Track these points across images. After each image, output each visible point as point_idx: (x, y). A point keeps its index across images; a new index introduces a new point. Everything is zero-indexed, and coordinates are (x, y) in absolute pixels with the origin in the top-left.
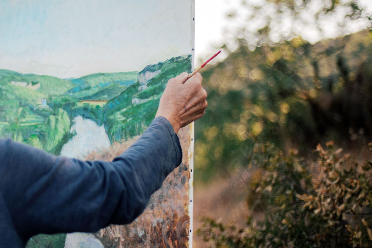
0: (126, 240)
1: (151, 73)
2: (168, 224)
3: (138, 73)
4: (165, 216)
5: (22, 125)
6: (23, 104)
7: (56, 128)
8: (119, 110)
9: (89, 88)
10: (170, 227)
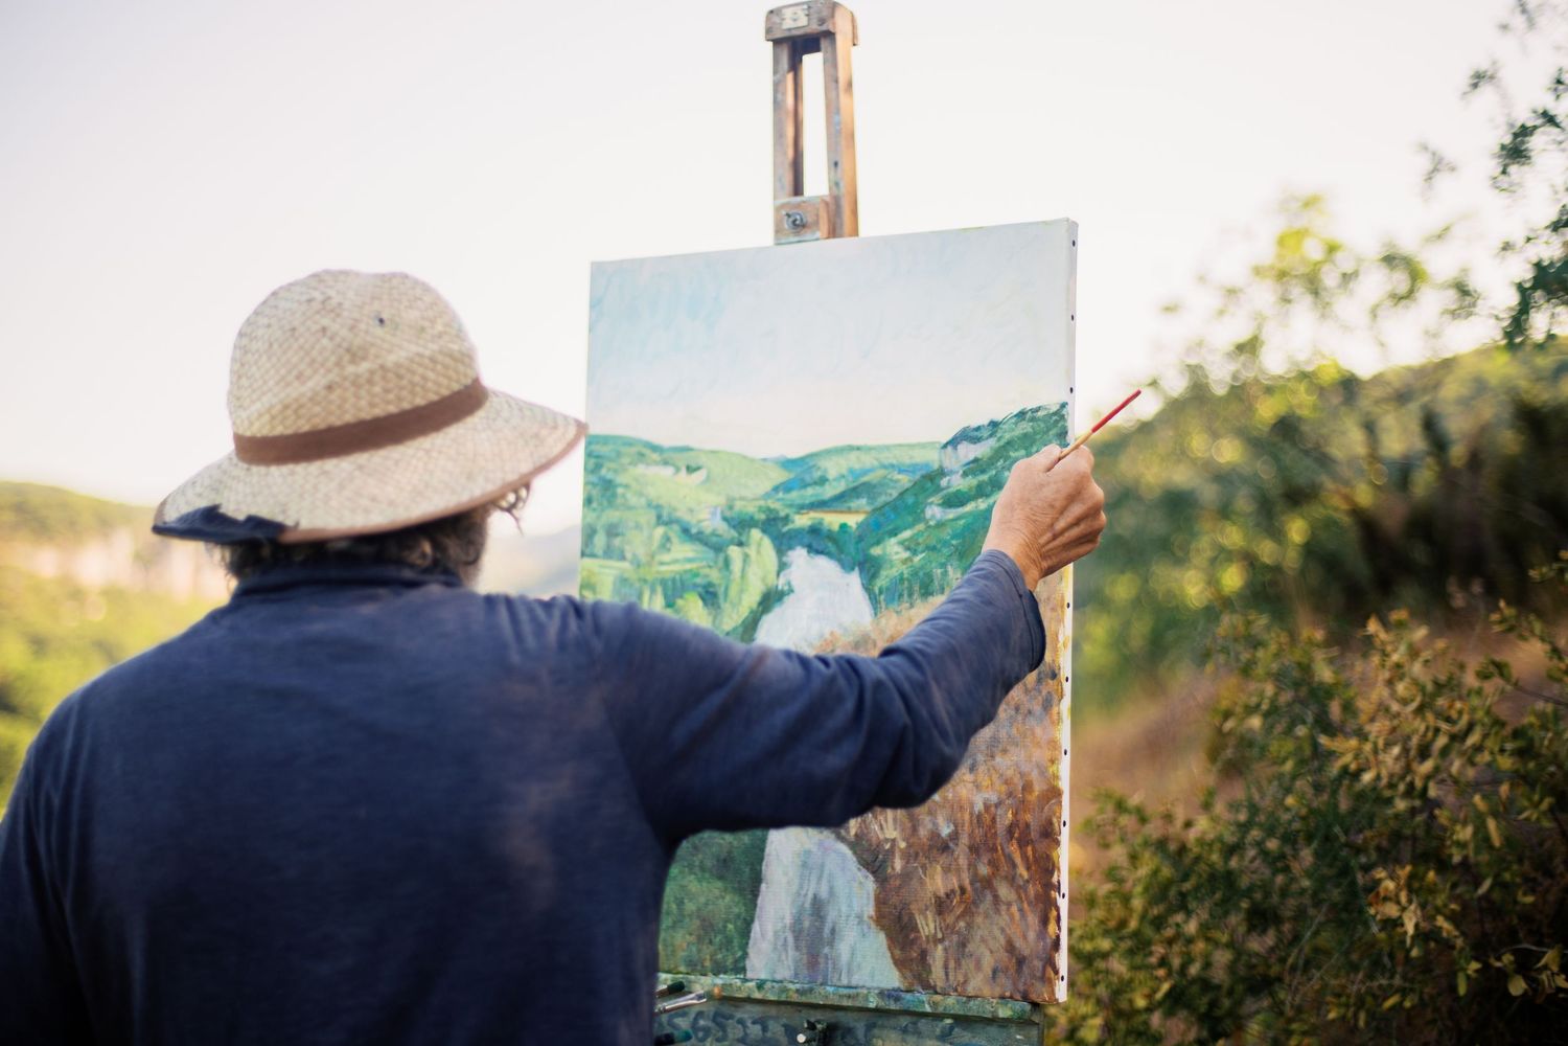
0: (909, 846)
1: (972, 446)
2: (1011, 806)
3: (941, 446)
4: (1004, 788)
5: (663, 568)
6: (665, 518)
7: (743, 577)
8: (894, 533)
9: (823, 481)
10: (1015, 814)
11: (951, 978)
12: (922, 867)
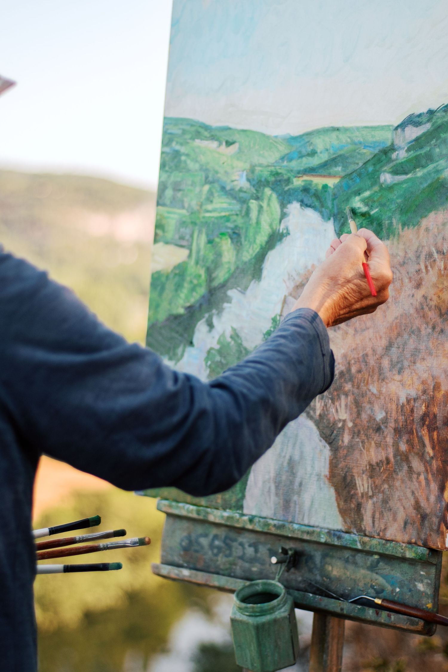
0: (355, 425)
1: (415, 129)
2: (424, 401)
3: (394, 128)
4: (421, 387)
5: (208, 215)
6: (210, 179)
7: (258, 223)
8: (358, 193)
9: (313, 153)
10: (427, 407)
11: (376, 525)
12: (362, 442)
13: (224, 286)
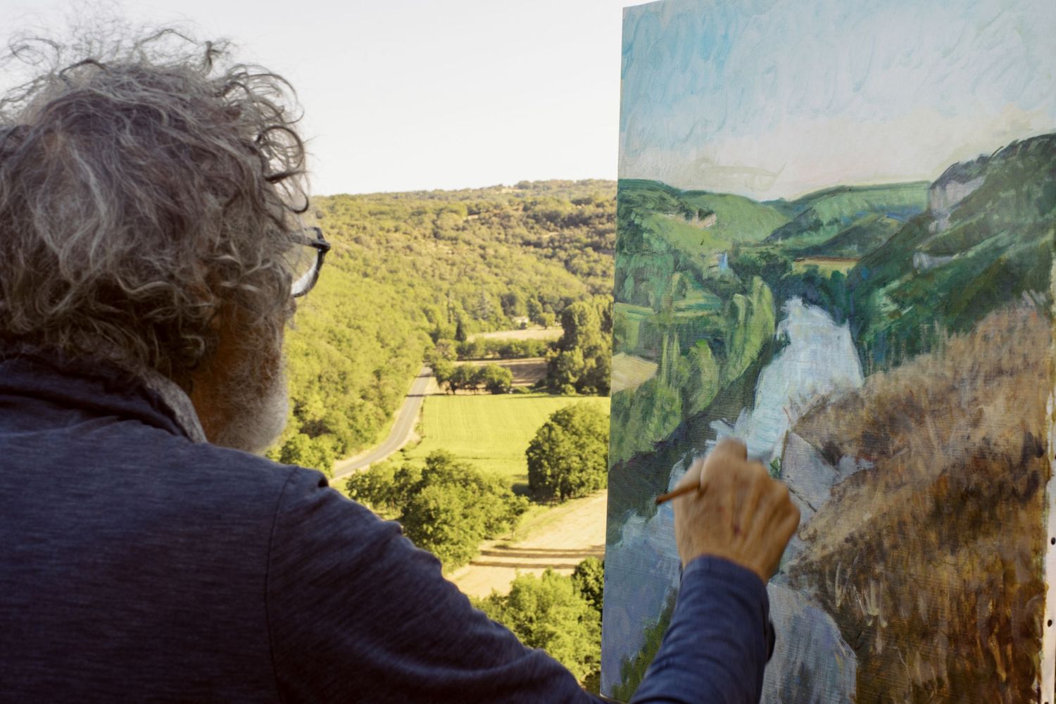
0: (891, 626)
1: (961, 186)
2: (991, 597)
3: (930, 186)
4: (985, 576)
6: (681, 264)
7: (747, 326)
8: (882, 282)
9: (817, 226)
10: (996, 606)
12: (902, 652)
13: (705, 415)
